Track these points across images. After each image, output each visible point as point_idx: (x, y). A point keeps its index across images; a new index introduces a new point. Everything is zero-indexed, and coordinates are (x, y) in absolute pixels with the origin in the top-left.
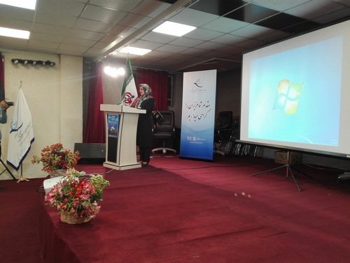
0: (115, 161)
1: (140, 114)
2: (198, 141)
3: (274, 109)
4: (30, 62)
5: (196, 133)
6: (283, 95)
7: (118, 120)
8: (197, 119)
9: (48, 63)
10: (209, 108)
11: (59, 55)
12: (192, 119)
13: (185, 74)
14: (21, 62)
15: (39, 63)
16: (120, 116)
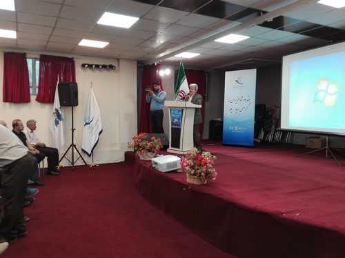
0: (179, 147)
1: (196, 108)
2: (239, 130)
3: (314, 102)
4: (97, 66)
5: (238, 124)
6: (322, 90)
7: (181, 113)
8: (238, 111)
9: (111, 67)
10: (249, 102)
11: (118, 60)
12: (234, 112)
13: (227, 73)
14: (90, 66)
15: (104, 67)
16: (183, 110)
